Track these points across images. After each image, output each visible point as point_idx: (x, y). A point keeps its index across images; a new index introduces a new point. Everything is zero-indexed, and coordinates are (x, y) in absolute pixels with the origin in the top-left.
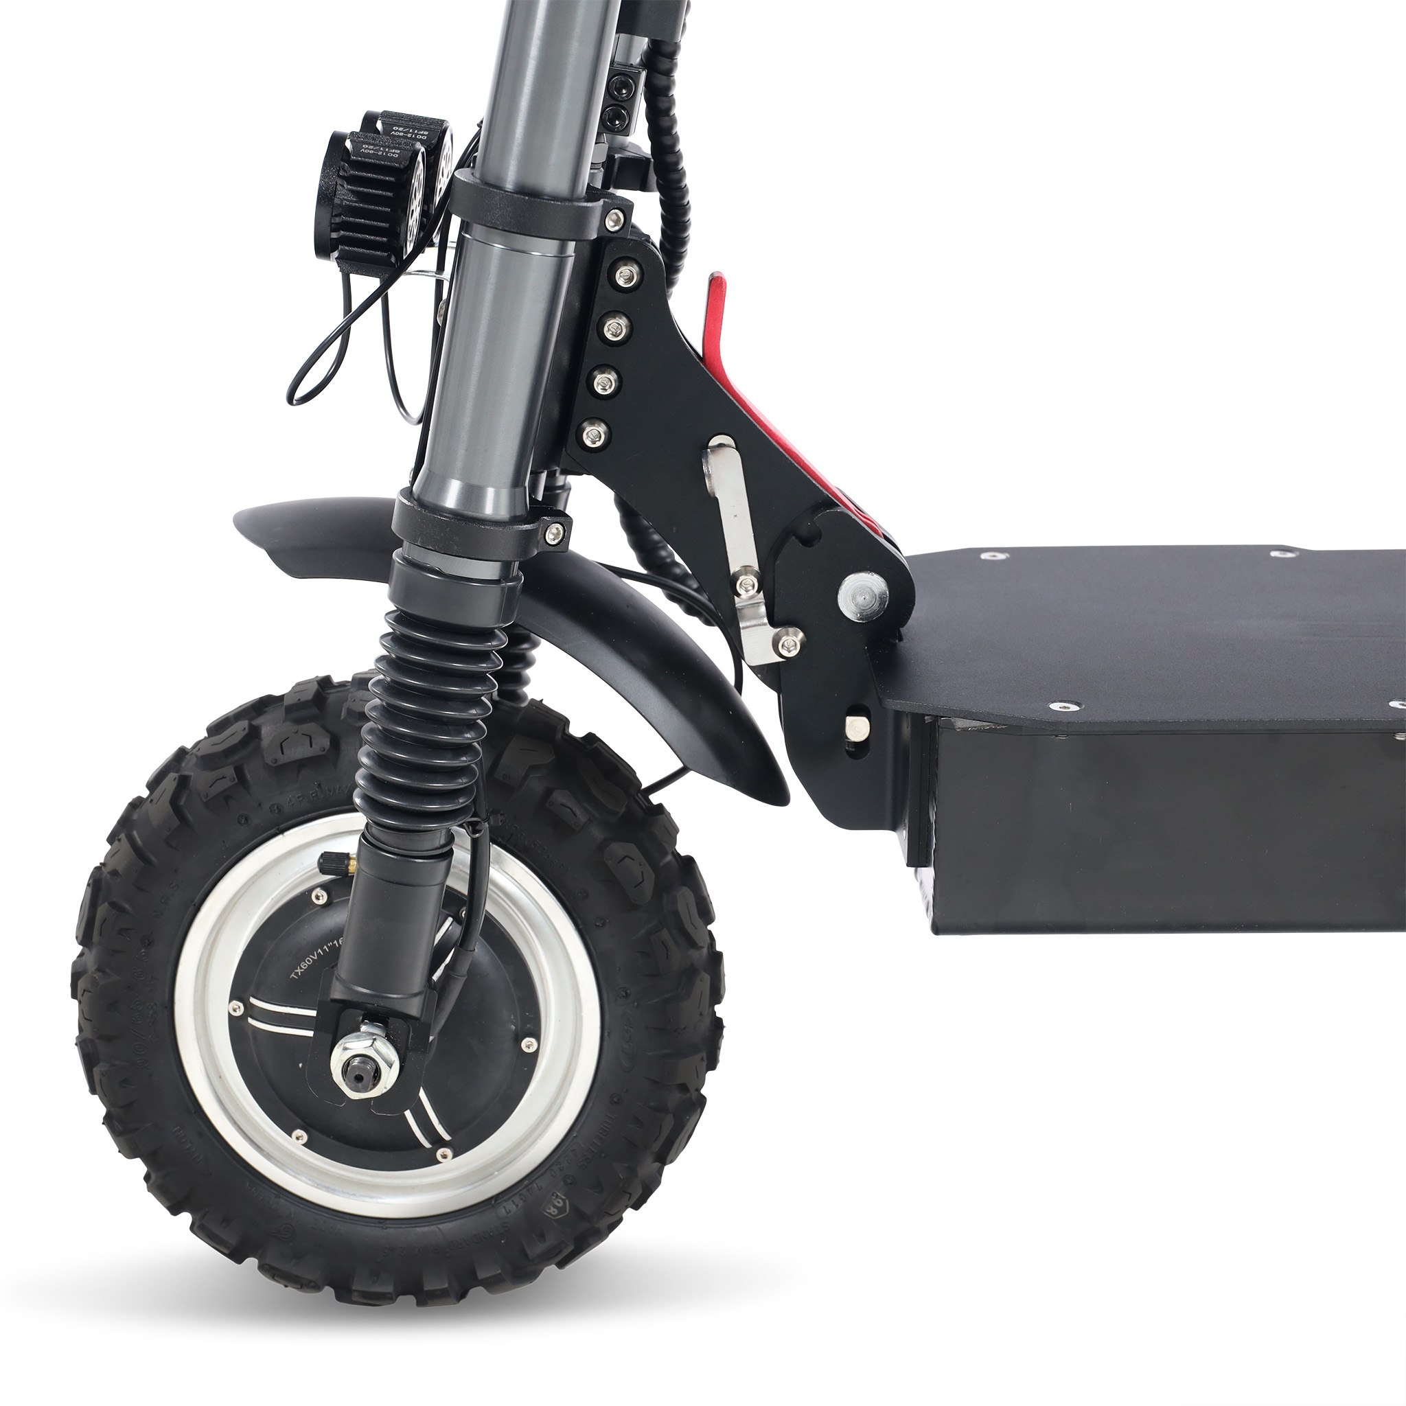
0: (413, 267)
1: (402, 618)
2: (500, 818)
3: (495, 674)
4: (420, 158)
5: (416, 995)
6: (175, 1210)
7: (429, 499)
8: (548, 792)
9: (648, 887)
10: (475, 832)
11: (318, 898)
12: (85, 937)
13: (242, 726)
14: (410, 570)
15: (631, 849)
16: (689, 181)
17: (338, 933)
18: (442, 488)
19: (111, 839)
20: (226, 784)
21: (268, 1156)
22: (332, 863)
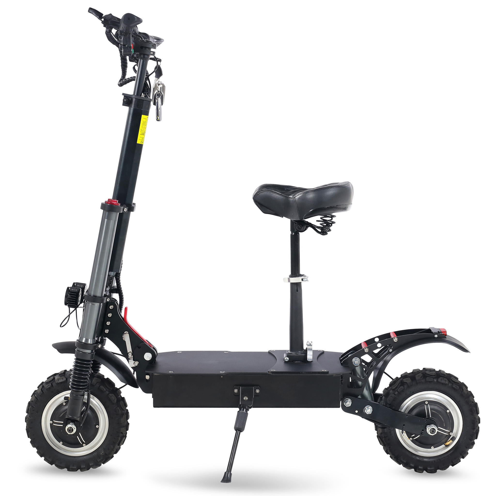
0: (80, 306)
1: (77, 359)
2: (92, 390)
3: (91, 367)
4: (80, 290)
5: (79, 417)
6: (41, 457)
7: (80, 341)
8: (100, 386)
9: (115, 401)
10: (88, 392)
11: (64, 404)
12: (27, 412)
13: (52, 378)
14: (78, 351)
15: (113, 395)
16: (123, 291)
17: (66, 410)
18: (82, 339)
19: (32, 396)
20: (50, 386)
21: (56, 446)
22: (66, 398)
